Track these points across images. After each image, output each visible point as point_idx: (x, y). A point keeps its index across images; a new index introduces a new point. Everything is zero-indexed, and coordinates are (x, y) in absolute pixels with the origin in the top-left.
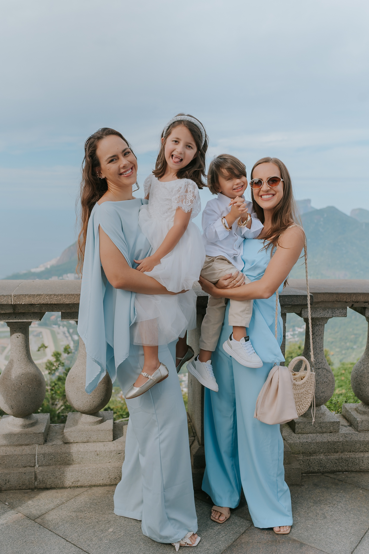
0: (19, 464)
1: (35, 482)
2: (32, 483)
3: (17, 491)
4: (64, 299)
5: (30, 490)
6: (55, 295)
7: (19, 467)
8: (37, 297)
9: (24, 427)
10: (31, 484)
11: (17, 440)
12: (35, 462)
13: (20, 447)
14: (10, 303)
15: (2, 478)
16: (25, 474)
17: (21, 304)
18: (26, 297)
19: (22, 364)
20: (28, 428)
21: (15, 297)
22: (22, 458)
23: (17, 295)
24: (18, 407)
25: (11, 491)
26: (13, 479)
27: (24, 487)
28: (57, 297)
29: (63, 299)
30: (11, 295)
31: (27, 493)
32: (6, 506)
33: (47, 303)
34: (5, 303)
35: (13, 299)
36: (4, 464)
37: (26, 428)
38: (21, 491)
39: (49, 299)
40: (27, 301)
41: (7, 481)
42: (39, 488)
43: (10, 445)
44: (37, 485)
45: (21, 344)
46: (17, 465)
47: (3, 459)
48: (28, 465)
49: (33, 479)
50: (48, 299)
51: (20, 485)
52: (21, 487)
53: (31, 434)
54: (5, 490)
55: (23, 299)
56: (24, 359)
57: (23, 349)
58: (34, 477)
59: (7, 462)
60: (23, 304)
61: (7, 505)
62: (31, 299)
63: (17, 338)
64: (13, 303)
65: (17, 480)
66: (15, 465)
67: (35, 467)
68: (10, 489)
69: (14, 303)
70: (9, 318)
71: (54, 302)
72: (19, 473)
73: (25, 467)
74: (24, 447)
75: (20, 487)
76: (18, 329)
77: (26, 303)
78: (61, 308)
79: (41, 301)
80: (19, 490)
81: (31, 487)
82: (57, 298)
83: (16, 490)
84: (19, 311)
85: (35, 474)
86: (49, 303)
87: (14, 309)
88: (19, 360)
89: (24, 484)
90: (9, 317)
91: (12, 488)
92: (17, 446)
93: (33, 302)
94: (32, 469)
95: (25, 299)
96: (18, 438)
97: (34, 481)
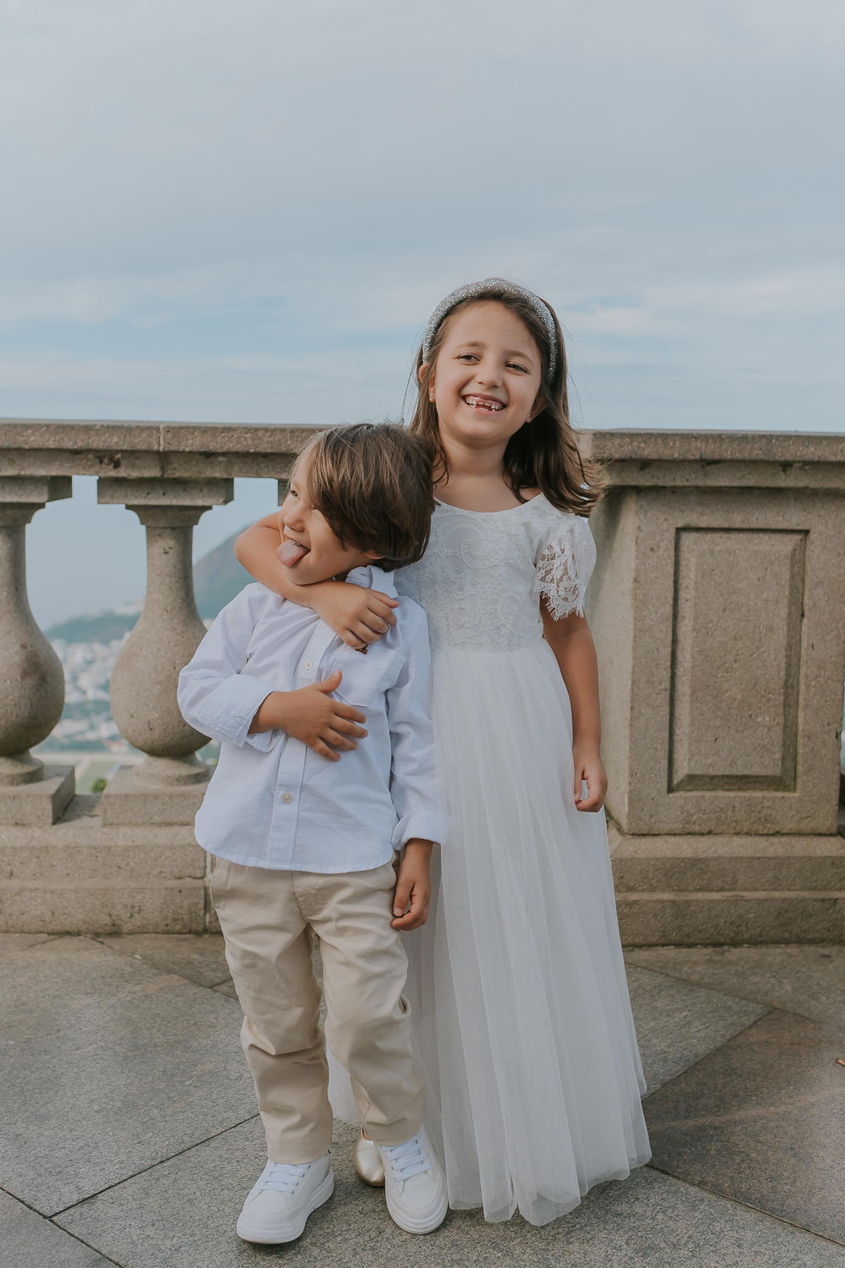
0: (164, 870)
1: (205, 914)
2: (199, 916)
3: (160, 936)
4: (289, 442)
5: (193, 936)
6: (266, 430)
7: (165, 878)
8: (223, 435)
9: (178, 780)
10: (196, 919)
11: (159, 809)
12: (205, 867)
13: (168, 829)
14: (155, 448)
15: (123, 900)
16: (180, 892)
17: (183, 452)
18: (196, 434)
19: (175, 621)
20: (186, 784)
21: (168, 432)
22: (173, 854)
23: (174, 428)
24: (165, 726)
25: (146, 935)
26: (152, 904)
27: (178, 927)
28: (271, 437)
29: (286, 441)
30: (159, 428)
31: (186, 940)
32: (137, 961)
33: (246, 449)
34: (144, 447)
35: (164, 439)
36: (128, 868)
37: (183, 785)
38: (171, 936)
39: (253, 440)
40: (198, 443)
41: (137, 909)
42: (214, 930)
43: (143, 823)
44: (210, 922)
45: (173, 569)
46: (161, 872)
47: (126, 855)
48: (187, 872)
49: (202, 906)
50: (249, 440)
51: (168, 922)
52: (169, 927)
53: (194, 796)
54: (131, 933)
55: (188, 440)
56: (181, 608)
57: (177, 582)
58: (202, 902)
59: (135, 863)
60: (187, 450)
61: (138, 959)
62: (207, 438)
63: (166, 553)
64: (164, 448)
65: (161, 907)
66: (155, 872)
67: (205, 879)
68: (141, 931)
69: (166, 449)
70: (149, 496)
71: (264, 447)
72: (166, 889)
73: (180, 878)
74: (176, 829)
75: (167, 925)
76: (168, 530)
77: (195, 449)
78: (281, 468)
79: (232, 445)
80: (164, 933)
81: (195, 926)
82: (271, 439)
83: (157, 933)
84: (174, 474)
85: (206, 895)
86: (252, 451)
87: (163, 469)
88: (168, 609)
89: (177, 920)
90: (148, 494)
91: (148, 928)
92: (159, 825)
93: (211, 448)
94: (198, 883)
95: (192, 439)
96: (164, 806)
97: (202, 912)
